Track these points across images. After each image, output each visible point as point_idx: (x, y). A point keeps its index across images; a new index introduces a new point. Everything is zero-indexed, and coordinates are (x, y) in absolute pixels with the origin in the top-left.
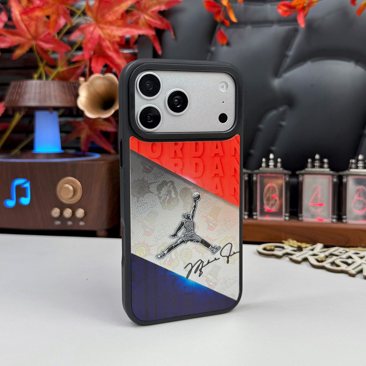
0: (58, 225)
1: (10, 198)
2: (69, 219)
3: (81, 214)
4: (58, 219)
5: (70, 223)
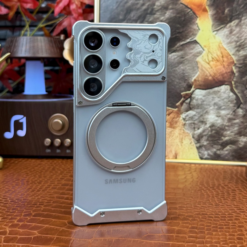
0: (49, 153)
1: (9, 131)
2: (59, 147)
3: (68, 144)
4: (49, 147)
5: (58, 151)
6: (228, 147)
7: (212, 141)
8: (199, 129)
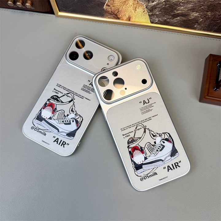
6: (178, 18)
7: (164, 12)
8: (153, 2)
